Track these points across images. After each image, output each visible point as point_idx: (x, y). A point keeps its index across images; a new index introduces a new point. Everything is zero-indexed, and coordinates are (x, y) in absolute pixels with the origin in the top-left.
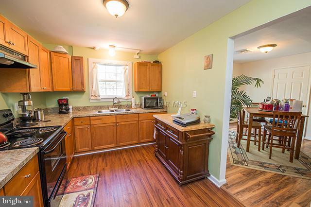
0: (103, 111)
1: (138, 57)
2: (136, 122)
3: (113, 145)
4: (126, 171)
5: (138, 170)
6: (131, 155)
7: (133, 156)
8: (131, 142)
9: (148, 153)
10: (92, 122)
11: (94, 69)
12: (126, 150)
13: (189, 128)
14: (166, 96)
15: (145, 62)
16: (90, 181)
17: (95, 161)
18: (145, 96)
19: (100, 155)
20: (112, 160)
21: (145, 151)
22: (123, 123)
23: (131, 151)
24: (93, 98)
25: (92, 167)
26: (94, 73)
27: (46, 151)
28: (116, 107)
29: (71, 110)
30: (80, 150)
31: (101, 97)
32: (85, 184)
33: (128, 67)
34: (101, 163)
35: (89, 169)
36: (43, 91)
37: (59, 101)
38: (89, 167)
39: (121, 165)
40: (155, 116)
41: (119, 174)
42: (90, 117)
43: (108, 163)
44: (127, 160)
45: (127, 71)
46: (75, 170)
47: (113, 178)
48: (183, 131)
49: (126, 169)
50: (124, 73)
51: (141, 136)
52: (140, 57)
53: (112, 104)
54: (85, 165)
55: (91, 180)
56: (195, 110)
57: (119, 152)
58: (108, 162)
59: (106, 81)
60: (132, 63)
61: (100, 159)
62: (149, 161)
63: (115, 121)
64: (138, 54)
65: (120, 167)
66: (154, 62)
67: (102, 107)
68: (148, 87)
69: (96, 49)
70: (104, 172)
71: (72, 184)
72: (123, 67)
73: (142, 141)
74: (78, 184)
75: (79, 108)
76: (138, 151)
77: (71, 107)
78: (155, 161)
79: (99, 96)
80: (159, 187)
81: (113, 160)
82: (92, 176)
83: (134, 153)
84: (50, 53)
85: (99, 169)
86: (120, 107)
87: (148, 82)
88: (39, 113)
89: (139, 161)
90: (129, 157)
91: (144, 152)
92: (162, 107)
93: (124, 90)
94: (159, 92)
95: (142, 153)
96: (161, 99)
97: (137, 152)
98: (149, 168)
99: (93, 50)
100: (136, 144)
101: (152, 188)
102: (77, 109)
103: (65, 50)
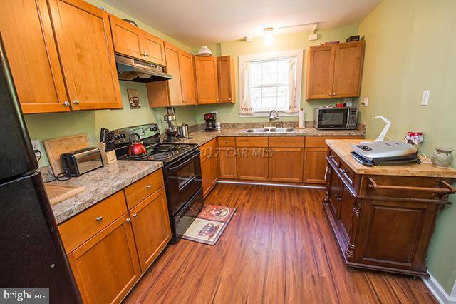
0: (254, 130)
1: (315, 37)
2: (299, 150)
3: (263, 178)
4: (270, 216)
5: (287, 219)
6: (285, 197)
7: (288, 200)
8: (289, 179)
9: (313, 200)
10: (238, 144)
11: (246, 71)
12: (281, 188)
13: (377, 170)
14: (366, 104)
15: (326, 44)
16: (224, 213)
17: (238, 192)
18: (321, 107)
19: (246, 187)
20: (257, 196)
21: (309, 196)
22: (278, 150)
23: (287, 192)
24: (243, 112)
25: (233, 198)
26: (246, 76)
27: (170, 167)
28: (273, 125)
29: (219, 128)
30: (224, 176)
31: (254, 110)
32: (218, 215)
33: (295, 60)
34: (243, 197)
35: (228, 200)
36: (184, 104)
37: (206, 116)
38: (228, 199)
39: (267, 206)
40: (329, 142)
41: (259, 215)
42: (235, 137)
43: (251, 200)
44: (276, 203)
45: (295, 67)
46: (215, 197)
47: (250, 219)
48: (363, 173)
49: (270, 212)
50: (290, 71)
51: (306, 173)
52: (319, 37)
53: (269, 121)
54: (226, 194)
55: (226, 212)
56: (420, 134)
57: (271, 188)
58: (252, 197)
59: (262, 87)
60: (304, 51)
61: (245, 192)
62: (309, 213)
63: (267, 146)
64: (315, 31)
65: (263, 209)
66: (347, 41)
67: (254, 125)
68: (329, 91)
69: (248, 39)
70: (243, 208)
71: (207, 211)
72: (288, 60)
73: (308, 180)
74: (213, 212)
75: (228, 125)
76: (298, 193)
77: (219, 124)
78: (320, 215)
79: (250, 109)
80: (309, 254)
81: (259, 197)
82: (228, 209)
83: (290, 196)
84: (194, 58)
85: (239, 203)
86: (280, 125)
87: (331, 81)
88: (184, 128)
89: (294, 209)
90: (281, 198)
91: (307, 197)
92: (356, 128)
93: (288, 97)
94: (355, 98)
95: (304, 198)
96: (354, 111)
97: (296, 195)
98: (305, 222)
99: (244, 42)
100: (298, 183)
101: (296, 251)
102: (225, 126)
103: (209, 51)
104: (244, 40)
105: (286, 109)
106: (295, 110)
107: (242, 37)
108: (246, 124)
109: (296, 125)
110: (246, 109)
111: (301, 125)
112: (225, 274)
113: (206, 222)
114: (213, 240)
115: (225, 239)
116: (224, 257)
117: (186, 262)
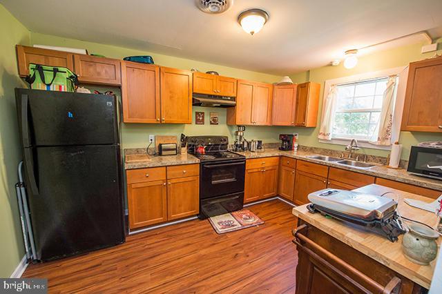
1: (433, 47)
16: (251, 220)
22: (338, 184)
24: (321, 137)
31: (331, 137)
32: (246, 219)
36: (252, 124)
37: (280, 136)
42: (296, 159)
43: (286, 224)
45: (395, 88)
47: (264, 236)
55: (253, 221)
64: (435, 39)
68: (439, 121)
69: (334, 63)
74: (244, 216)
79: (328, 135)
84: (273, 88)
99: (331, 67)
102: (303, 148)
103: (290, 81)
104: (331, 65)
105: (374, 140)
106: (387, 143)
107: (328, 62)
108: (324, 150)
109: (385, 161)
110: (324, 135)
111: (393, 163)
112: (203, 252)
113: (232, 219)
114: (220, 231)
115: (229, 236)
116: (214, 244)
117: (194, 232)
